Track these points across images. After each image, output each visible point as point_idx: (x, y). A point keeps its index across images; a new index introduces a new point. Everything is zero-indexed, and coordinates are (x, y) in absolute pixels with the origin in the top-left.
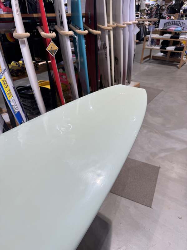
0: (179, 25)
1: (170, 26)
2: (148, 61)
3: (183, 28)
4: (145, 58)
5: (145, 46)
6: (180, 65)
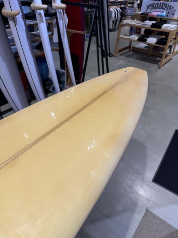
0: (166, 8)
1: (155, 10)
2: (126, 54)
3: (167, 13)
4: (121, 51)
5: (120, 35)
6: (161, 64)
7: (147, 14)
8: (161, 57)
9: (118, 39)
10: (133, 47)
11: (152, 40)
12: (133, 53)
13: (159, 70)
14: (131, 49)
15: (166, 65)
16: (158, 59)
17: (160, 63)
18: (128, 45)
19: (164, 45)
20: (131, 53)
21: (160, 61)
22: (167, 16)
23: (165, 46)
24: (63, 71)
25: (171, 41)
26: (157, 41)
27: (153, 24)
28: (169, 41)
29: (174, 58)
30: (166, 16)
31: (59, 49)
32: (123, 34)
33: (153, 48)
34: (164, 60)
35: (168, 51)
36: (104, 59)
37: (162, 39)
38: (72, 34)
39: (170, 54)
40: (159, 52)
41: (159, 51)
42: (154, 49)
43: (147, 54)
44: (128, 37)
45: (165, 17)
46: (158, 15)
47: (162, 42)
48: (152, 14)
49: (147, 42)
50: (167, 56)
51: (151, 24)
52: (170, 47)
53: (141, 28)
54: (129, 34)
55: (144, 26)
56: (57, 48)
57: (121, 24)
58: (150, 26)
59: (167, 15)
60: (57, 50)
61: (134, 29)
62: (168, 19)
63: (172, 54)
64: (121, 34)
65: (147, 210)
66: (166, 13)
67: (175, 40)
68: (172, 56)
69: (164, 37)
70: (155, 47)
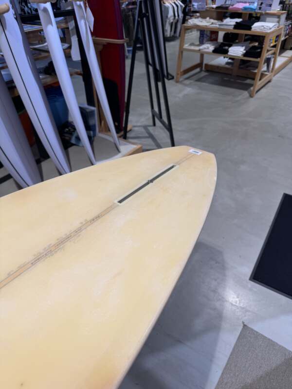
2: (195, 77)
3: (260, 4)
4: (186, 71)
5: (183, 45)
6: (254, 89)
7: (227, 8)
8: (254, 79)
9: (181, 51)
10: (206, 65)
11: (237, 51)
12: (206, 74)
13: (252, 100)
14: (204, 68)
15: (263, 90)
16: (248, 81)
17: (252, 88)
18: (198, 61)
19: (257, 58)
20: (204, 74)
21: (252, 85)
22: (260, 8)
23: (258, 60)
24: (92, 108)
25: (268, 51)
26: (245, 52)
27: (236, 23)
28: (266, 51)
29: (274, 79)
30: (258, 8)
31: (82, 72)
32: (189, 44)
33: (240, 65)
34: (259, 84)
35: (265, 68)
36: (160, 84)
37: (254, 47)
38: (104, 45)
39: (269, 72)
40: (250, 70)
41: (249, 68)
42: (242, 66)
43: (231, 75)
44: (197, 48)
45: (256, 11)
46: (245, 9)
47: (254, 52)
48: (234, 6)
49: (229, 53)
50: (263, 75)
51: (234, 23)
52: (268, 61)
53: (217, 30)
54: (198, 43)
55: (222, 27)
56: (80, 70)
57: (185, 26)
58: (233, 27)
59: (260, 6)
60: (80, 74)
61: (206, 35)
62: (261, 14)
63: (272, 72)
64: (186, 44)
65: (245, 326)
66: (258, 5)
67: (274, 49)
68: (270, 76)
69: (257, 44)
70: (243, 62)
